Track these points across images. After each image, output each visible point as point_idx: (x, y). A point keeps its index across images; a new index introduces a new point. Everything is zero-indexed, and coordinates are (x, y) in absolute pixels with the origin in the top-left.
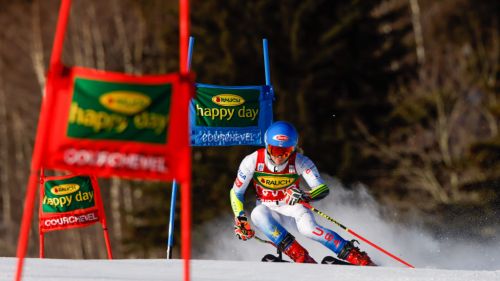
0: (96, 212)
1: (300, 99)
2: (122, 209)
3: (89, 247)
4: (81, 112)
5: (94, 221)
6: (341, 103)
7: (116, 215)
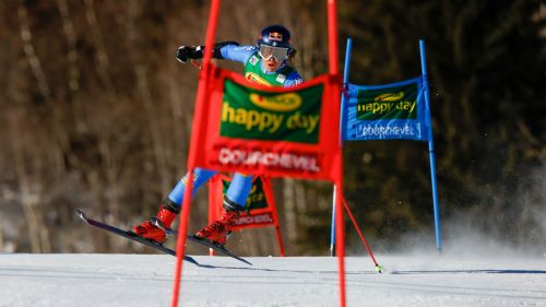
0: (270, 214)
1: (465, 102)
2: (295, 210)
3: (265, 247)
4: (232, 111)
5: (269, 223)
6: (503, 106)
7: (290, 216)
